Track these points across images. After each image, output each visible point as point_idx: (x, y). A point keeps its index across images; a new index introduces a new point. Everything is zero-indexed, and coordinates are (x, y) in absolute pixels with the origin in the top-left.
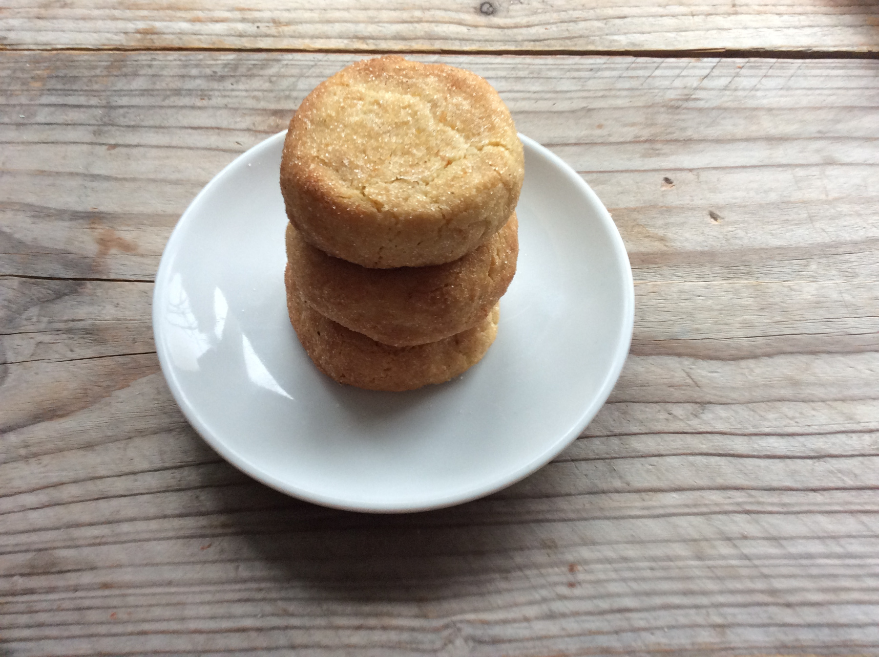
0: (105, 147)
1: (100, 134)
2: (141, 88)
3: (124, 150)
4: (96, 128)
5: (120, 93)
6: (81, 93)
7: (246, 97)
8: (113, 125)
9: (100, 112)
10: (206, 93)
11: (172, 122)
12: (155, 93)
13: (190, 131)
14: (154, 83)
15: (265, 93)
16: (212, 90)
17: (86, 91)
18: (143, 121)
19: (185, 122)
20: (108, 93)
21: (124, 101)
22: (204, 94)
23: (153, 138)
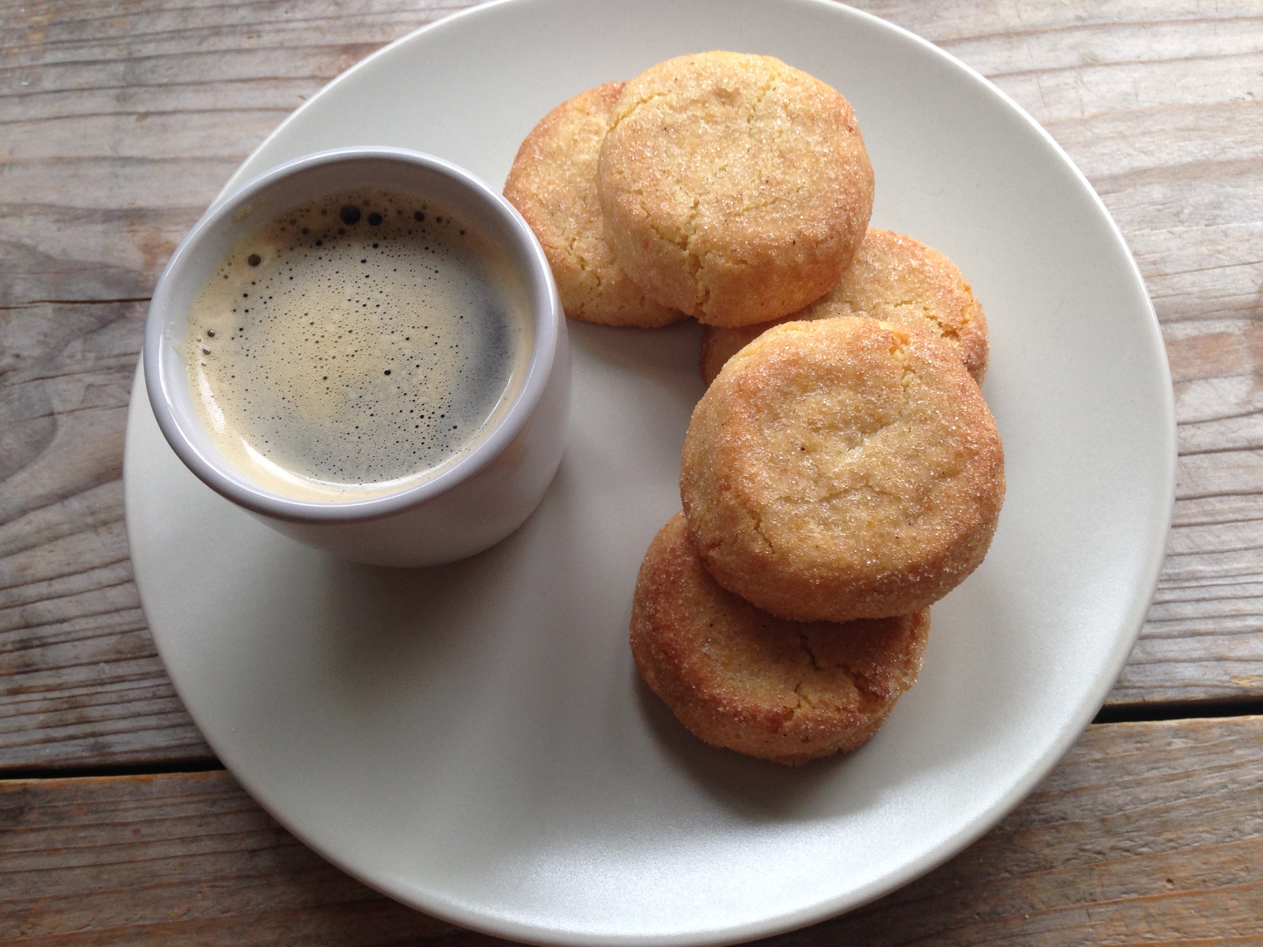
0: (134, 118)
1: (124, 100)
2: (169, 29)
4: (118, 91)
5: (142, 38)
6: (94, 43)
7: (306, 29)
8: (141, 85)
9: (121, 68)
10: (254, 28)
11: (215, 74)
12: (189, 34)
13: (239, 85)
14: (185, 20)
15: (332, 22)
16: (261, 23)
17: (99, 39)
19: (231, 73)
20: (128, 40)
21: (150, 49)
22: (251, 30)
23: (192, 100)
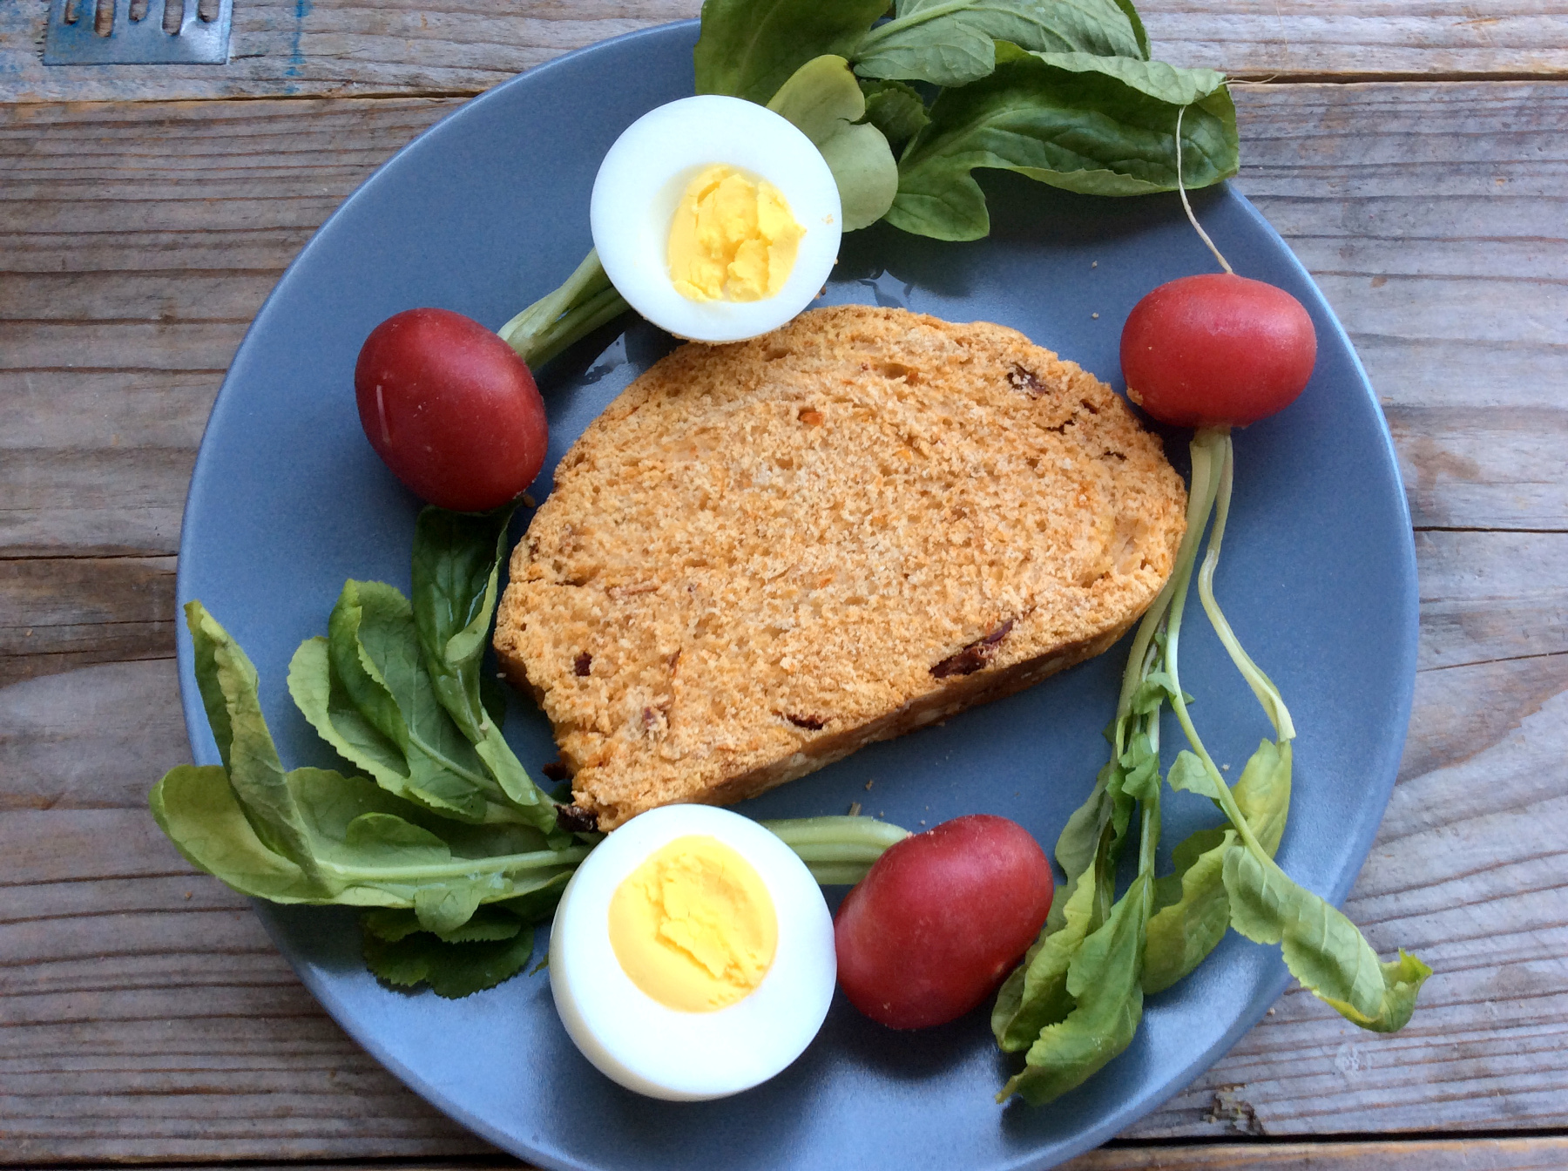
3: (1400, 285)
18: (1414, 226)
